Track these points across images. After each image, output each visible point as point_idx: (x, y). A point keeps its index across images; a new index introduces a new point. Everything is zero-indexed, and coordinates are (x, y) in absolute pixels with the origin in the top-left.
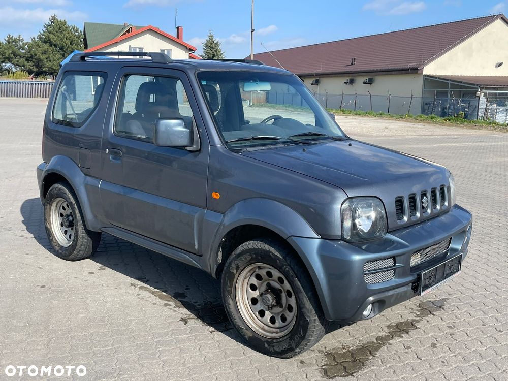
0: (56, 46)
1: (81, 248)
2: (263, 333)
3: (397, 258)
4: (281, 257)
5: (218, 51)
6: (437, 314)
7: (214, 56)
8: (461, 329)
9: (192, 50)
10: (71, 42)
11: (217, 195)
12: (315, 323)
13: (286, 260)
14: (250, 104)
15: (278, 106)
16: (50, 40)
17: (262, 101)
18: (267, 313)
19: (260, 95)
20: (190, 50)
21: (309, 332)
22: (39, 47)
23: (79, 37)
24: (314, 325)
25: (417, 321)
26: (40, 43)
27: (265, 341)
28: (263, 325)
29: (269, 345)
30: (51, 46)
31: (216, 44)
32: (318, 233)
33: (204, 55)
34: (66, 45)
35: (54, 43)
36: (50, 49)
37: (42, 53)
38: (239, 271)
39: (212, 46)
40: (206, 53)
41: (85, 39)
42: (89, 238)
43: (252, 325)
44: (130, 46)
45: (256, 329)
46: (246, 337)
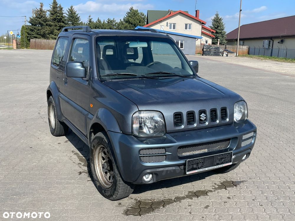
0: (132, 24)
1: (57, 130)
2: (104, 185)
3: (167, 149)
4: (107, 142)
5: (221, 24)
6: (229, 189)
7: (218, 27)
8: (235, 200)
9: (204, 24)
10: (139, 22)
11: (92, 105)
12: (120, 182)
13: (109, 144)
14: (236, 55)
15: (255, 56)
16: (129, 21)
17: (245, 53)
18: (108, 173)
19: (244, 50)
20: (203, 23)
21: (117, 187)
22: (123, 25)
23: (144, 19)
24: (120, 183)
25: (211, 191)
26: (124, 23)
27: (103, 189)
28: (106, 180)
29: (104, 192)
30: (129, 24)
31: (220, 19)
32: (121, 130)
33: (212, 26)
34: (137, 23)
35: (131, 22)
36: (128, 26)
37: (124, 28)
38: (95, 148)
39: (217, 20)
40: (213, 25)
41: (147, 20)
42: (61, 125)
43: (100, 179)
44: (167, 22)
45: (101, 182)
46: (97, 185)
